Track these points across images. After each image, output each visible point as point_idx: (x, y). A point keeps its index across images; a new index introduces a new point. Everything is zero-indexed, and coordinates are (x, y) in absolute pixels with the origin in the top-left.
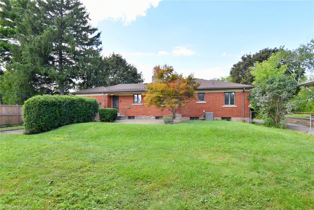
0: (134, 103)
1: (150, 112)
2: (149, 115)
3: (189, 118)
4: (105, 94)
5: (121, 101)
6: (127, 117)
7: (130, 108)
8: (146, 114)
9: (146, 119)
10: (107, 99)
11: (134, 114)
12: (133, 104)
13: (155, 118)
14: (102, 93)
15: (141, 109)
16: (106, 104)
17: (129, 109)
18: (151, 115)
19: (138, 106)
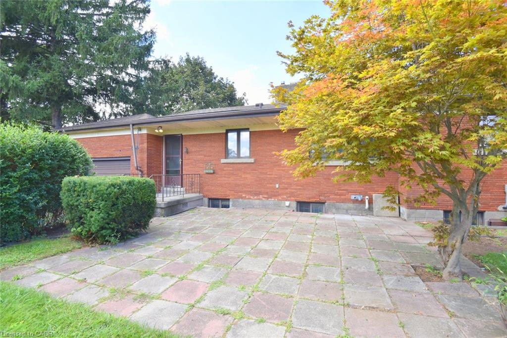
0: (226, 157)
1: (277, 186)
2: (275, 196)
3: (442, 212)
4: (140, 129)
5: (187, 152)
6: (206, 200)
7: (214, 173)
8: (267, 193)
9: (265, 207)
10: (145, 145)
11: (228, 193)
12: (223, 161)
13: (294, 204)
14: (129, 125)
15: (248, 176)
16: (142, 160)
17: (211, 175)
18: (279, 195)
19: (240, 166)
